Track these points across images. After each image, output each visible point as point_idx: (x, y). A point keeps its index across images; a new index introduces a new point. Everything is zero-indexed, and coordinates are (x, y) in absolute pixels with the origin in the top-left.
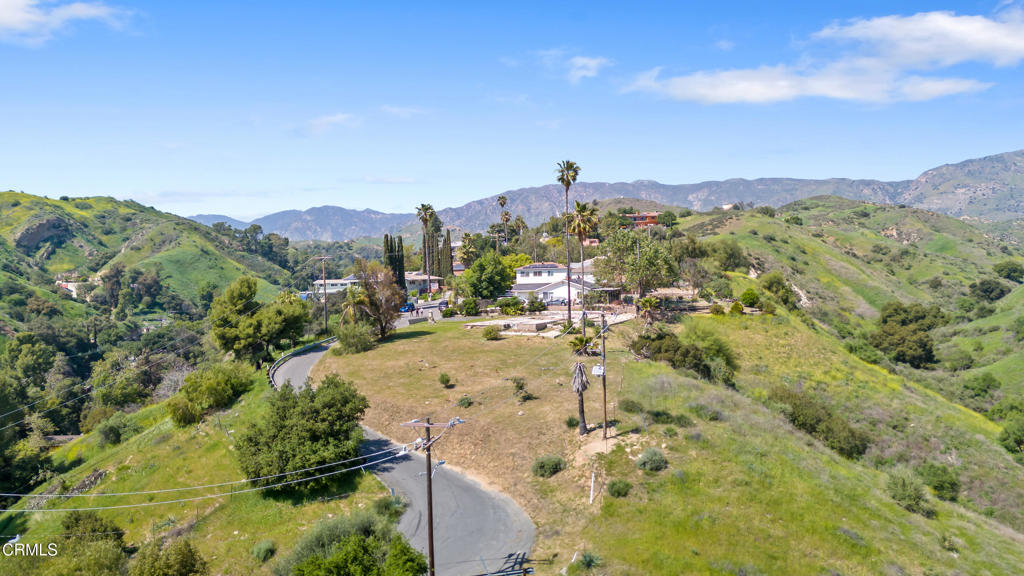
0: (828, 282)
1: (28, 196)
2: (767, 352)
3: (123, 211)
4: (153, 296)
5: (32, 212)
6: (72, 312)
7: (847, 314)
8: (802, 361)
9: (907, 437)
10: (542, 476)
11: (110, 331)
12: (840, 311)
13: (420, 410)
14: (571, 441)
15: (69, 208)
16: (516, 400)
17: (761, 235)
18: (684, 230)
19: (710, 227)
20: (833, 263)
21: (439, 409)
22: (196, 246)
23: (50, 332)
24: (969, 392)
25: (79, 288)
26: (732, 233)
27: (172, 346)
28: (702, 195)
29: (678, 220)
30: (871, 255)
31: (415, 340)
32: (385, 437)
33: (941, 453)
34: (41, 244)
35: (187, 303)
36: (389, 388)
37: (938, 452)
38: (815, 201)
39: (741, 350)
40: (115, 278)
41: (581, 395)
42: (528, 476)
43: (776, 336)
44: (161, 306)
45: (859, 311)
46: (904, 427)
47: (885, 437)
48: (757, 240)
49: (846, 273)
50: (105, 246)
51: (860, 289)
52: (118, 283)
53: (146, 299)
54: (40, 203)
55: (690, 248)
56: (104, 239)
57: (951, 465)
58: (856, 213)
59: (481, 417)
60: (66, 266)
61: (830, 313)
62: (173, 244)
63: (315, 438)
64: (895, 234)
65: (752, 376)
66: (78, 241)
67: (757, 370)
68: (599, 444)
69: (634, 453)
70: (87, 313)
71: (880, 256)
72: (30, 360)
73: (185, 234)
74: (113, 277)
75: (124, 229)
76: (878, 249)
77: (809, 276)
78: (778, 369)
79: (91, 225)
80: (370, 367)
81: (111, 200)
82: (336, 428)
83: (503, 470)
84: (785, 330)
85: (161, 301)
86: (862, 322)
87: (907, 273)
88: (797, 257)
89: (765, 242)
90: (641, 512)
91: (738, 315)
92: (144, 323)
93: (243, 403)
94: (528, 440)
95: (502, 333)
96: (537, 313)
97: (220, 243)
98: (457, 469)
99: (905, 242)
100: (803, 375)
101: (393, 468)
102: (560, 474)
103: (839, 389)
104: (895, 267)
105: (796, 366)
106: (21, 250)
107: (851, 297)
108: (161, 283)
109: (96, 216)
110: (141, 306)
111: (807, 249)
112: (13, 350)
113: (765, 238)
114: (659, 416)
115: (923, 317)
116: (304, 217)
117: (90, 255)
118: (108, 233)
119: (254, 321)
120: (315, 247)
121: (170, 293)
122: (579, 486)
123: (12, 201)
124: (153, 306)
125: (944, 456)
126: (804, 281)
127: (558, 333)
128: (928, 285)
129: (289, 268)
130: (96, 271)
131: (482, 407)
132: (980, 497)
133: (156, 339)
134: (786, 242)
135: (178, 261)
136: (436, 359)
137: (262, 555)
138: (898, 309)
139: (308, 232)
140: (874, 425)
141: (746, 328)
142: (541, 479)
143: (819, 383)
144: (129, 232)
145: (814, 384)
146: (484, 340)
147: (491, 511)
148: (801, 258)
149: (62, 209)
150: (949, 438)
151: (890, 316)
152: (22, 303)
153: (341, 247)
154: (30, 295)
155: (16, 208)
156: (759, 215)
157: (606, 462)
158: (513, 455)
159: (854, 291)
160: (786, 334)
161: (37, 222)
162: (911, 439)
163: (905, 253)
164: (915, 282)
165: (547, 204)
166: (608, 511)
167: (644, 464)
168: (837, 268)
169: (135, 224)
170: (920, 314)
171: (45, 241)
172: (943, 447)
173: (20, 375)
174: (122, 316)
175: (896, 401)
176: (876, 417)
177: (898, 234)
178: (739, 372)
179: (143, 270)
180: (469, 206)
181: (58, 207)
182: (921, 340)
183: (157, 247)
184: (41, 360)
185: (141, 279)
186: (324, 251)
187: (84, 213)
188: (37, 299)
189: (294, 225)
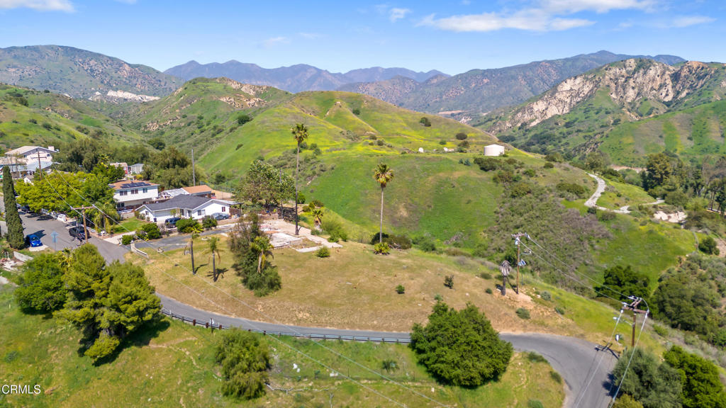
16: (448, 289)
68: (522, 296)
146: (320, 258)
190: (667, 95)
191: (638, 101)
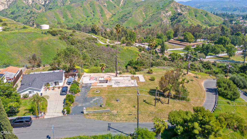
190: (42, 2)
191: (34, 4)
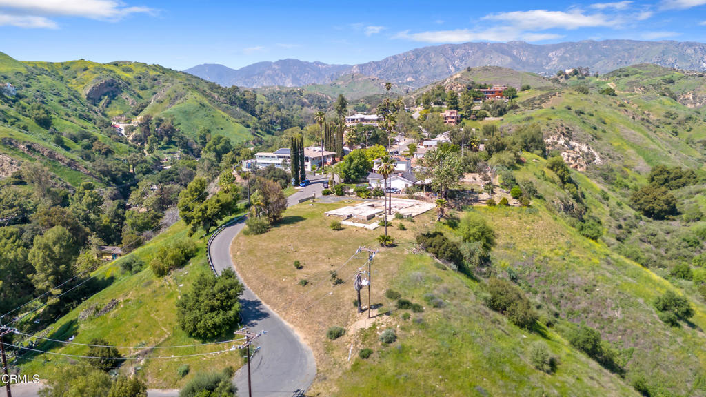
0: (619, 146)
1: (93, 63)
2: (517, 234)
3: (153, 73)
4: (170, 137)
5: (96, 75)
6: (121, 150)
7: (628, 170)
8: (539, 241)
9: (592, 298)
10: (331, 338)
11: (143, 165)
12: (623, 168)
13: (279, 285)
14: (353, 316)
15: (119, 72)
16: (331, 283)
17: (573, 110)
18: (520, 103)
19: (538, 102)
20: (625, 131)
21: (289, 285)
22: (197, 101)
23: (106, 168)
24: (685, 244)
25: (126, 128)
26: (553, 108)
27: (177, 179)
28: (560, 53)
29: (519, 93)
30: (663, 119)
31: (291, 226)
32: (259, 299)
33: (612, 309)
34: (102, 97)
35: (191, 141)
36: (268, 264)
37: (610, 309)
38: (636, 69)
39: (500, 232)
40: (146, 123)
41: (359, 292)
42: (323, 337)
43: (526, 223)
44: (174, 143)
45: (638, 168)
46: (592, 291)
47: (578, 297)
48: (571, 114)
49: (634, 138)
50: (142, 98)
51: (641, 151)
52: (148, 128)
53: (166, 138)
54: (99, 68)
55: (495, 143)
56: (141, 93)
57: (616, 318)
58: (664, 80)
59: (309, 293)
60: (118, 112)
61: (615, 170)
62: (182, 99)
63: (212, 309)
64: (691, 98)
65: (503, 250)
66: (125, 95)
67: (507, 247)
68: (364, 322)
69: (381, 330)
70: (129, 151)
71: (670, 120)
72: (90, 200)
73: (190, 92)
74: (145, 123)
75: (153, 86)
76: (669, 115)
77: (605, 141)
78: (522, 246)
79: (133, 84)
80: (260, 247)
81: (144, 65)
82: (225, 304)
83: (313, 332)
84: (532, 218)
85: (175, 140)
86: (638, 177)
87: (688, 133)
88: (597, 127)
89: (576, 115)
90: (371, 370)
91: (504, 206)
92: (165, 155)
93: (191, 265)
94: (330, 313)
95: (344, 222)
96: (378, 197)
97: (212, 98)
98: (291, 326)
99: (698, 104)
100: (537, 251)
101: (256, 324)
102: (340, 338)
103: (557, 263)
104: (680, 128)
105: (534, 245)
106: (90, 101)
107: (633, 158)
108: (175, 128)
109: (135, 77)
110: (163, 143)
111: (607, 120)
112: (80, 193)
113: (576, 112)
114: (404, 304)
115: (680, 177)
116: (274, 66)
117: (133, 104)
118: (143, 89)
119: (203, 206)
120: (278, 93)
121: (181, 135)
122: (346, 349)
123: (83, 67)
124: (170, 143)
125: (612, 312)
126: (599, 146)
127: (377, 226)
128: (701, 144)
129: (256, 116)
130: (136, 115)
131: (312, 286)
132: (629, 340)
133: (168, 174)
134: (592, 115)
135: (186, 112)
136: (299, 244)
137: (182, 373)
138: (664, 170)
139: (276, 78)
140: (573, 289)
141: (507, 216)
142: (330, 340)
143: (545, 257)
144: (156, 88)
145: (542, 258)
146: (330, 230)
147: (299, 358)
148: (601, 127)
149: (114, 72)
150: (619, 300)
151: (656, 175)
152: (88, 147)
153: (295, 93)
154: (95, 139)
155: (85, 72)
156: (576, 93)
157: (365, 335)
158: (319, 323)
159: (638, 152)
160: (533, 221)
161: (99, 83)
162: (594, 299)
163: (690, 118)
164: (692, 141)
165: (443, 59)
166: (356, 367)
167: (383, 338)
168: (627, 134)
169: (159, 83)
170: (678, 175)
171: (105, 95)
172: (614, 306)
173: (85, 209)
174: (151, 150)
175: (592, 273)
176: (576, 283)
177: (693, 98)
178: (494, 247)
179: (163, 118)
180: (387, 60)
181: (112, 71)
182: (667, 200)
183: (173, 101)
184: (96, 200)
185: (162, 126)
186: (284, 96)
187: (127, 75)
188: (99, 143)
189: (267, 72)
